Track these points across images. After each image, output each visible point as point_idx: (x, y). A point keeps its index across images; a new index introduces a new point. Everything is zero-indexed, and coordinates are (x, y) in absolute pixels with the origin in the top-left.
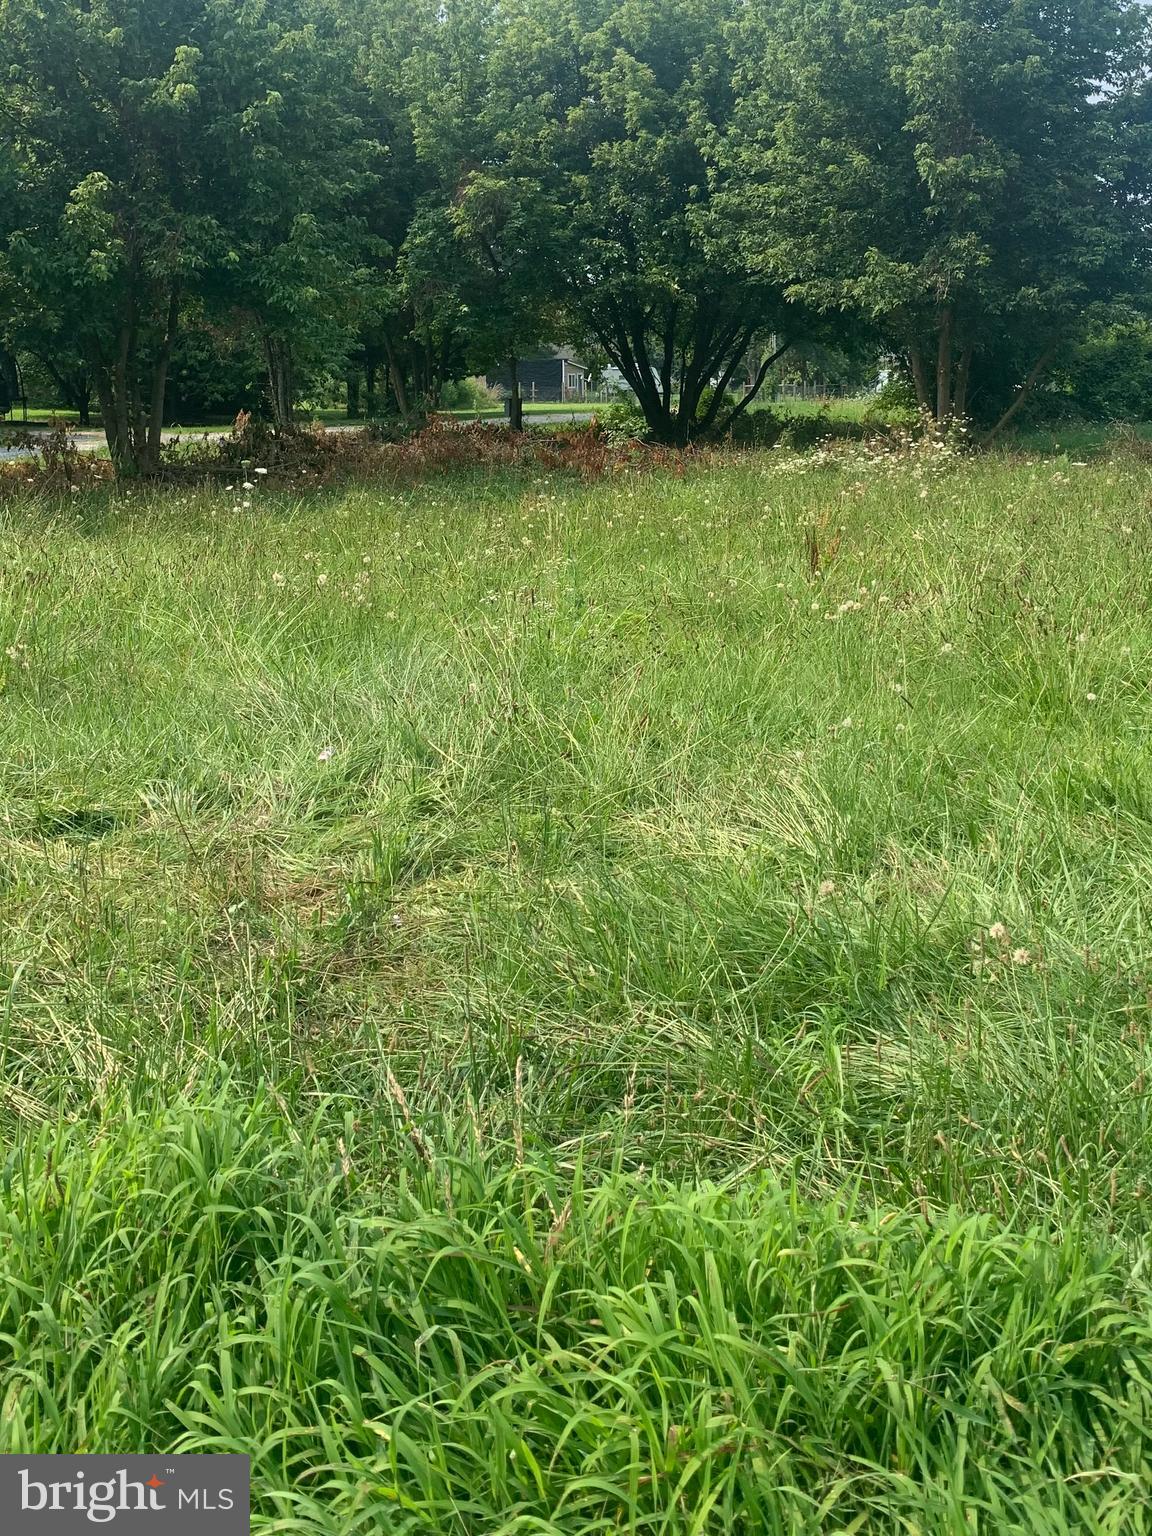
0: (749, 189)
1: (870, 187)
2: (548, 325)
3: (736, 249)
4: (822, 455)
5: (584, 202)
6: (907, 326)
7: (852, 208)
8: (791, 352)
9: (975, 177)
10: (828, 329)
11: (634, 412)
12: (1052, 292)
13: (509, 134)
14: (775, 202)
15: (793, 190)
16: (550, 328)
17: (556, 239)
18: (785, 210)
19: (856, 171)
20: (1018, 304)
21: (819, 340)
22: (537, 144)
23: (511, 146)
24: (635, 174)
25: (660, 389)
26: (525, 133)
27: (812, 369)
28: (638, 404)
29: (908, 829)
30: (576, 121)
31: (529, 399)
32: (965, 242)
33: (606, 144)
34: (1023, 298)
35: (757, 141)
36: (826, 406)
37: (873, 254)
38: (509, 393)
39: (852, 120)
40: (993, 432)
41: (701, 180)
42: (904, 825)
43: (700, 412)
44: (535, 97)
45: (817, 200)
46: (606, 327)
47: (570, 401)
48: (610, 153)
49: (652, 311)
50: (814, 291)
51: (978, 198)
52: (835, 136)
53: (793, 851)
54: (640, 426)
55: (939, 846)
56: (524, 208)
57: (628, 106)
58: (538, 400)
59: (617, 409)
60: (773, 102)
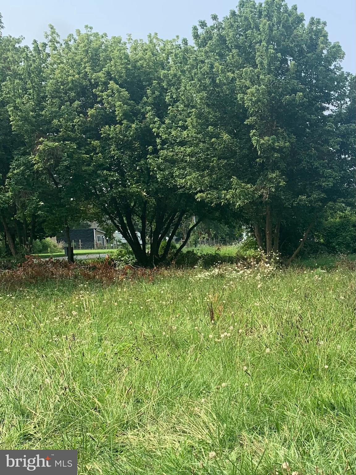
0: (177, 149)
1: (232, 149)
2: (85, 212)
3: (172, 177)
4: (217, 270)
5: (98, 153)
6: (252, 212)
7: (224, 158)
8: (201, 225)
9: (278, 146)
10: (217, 214)
11: (129, 253)
12: (312, 198)
13: (59, 121)
14: (189, 155)
15: (197, 150)
16: (86, 214)
17: (85, 171)
18: (194, 159)
19: (225, 142)
20: (298, 203)
21: (214, 219)
22: (73, 126)
23: (61, 126)
24: (122, 141)
25: (141, 242)
26: (67, 120)
27: (213, 233)
28: (131, 249)
29: (251, 427)
30: (92, 116)
31: (77, 247)
32: (274, 175)
33: (107, 126)
34: (300, 200)
35: (179, 127)
36: (218, 249)
37: (234, 179)
38: (67, 245)
39: (222, 118)
40: (291, 259)
41: (155, 145)
42: (250, 426)
43: (161, 252)
44: (71, 103)
45: (208, 155)
46: (113, 213)
47: (99, 248)
48: (110, 130)
49: (134, 205)
50: (209, 196)
51: (279, 155)
52: (215, 125)
53: (201, 442)
54: (132, 259)
55: (264, 434)
56: (68, 156)
57: (117, 109)
58: (83, 248)
59: (121, 252)
60: (185, 109)
